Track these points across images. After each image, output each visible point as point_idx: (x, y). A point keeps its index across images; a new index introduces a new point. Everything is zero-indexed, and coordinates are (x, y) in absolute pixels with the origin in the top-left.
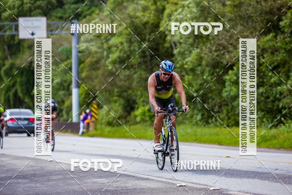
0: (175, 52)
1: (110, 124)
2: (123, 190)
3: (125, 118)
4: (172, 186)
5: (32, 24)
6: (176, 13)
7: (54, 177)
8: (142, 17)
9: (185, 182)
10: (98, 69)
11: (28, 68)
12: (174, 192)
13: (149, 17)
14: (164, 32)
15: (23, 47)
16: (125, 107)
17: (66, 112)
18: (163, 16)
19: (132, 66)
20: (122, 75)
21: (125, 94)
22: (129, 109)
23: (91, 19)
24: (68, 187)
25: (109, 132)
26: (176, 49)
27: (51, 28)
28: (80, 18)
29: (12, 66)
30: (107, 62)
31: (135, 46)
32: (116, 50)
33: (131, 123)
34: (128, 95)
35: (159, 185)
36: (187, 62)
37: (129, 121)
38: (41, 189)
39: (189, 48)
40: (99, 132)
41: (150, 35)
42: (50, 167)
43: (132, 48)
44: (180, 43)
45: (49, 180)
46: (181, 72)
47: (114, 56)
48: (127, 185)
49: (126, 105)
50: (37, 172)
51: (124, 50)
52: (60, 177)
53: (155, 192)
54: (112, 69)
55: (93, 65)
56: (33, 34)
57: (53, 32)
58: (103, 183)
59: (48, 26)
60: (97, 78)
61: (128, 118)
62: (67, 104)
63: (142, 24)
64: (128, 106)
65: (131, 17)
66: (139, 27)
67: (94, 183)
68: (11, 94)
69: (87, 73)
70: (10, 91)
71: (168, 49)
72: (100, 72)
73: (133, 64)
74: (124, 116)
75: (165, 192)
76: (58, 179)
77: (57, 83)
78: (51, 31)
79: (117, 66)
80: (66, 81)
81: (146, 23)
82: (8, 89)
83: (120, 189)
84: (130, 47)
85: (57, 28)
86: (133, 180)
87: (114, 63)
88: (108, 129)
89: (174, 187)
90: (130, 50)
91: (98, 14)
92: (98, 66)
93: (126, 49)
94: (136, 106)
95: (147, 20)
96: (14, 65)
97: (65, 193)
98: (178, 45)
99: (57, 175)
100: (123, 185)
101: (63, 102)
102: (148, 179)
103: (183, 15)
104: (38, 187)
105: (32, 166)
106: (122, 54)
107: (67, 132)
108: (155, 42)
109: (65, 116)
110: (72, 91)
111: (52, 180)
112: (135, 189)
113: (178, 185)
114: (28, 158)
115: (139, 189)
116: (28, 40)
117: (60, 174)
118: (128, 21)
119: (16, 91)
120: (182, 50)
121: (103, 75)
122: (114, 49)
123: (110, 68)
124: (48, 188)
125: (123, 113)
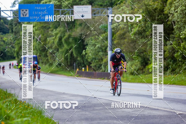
0: (174, 27)
1: (132, 74)
2: (142, 116)
3: (142, 69)
4: (174, 114)
5: (82, 10)
6: (175, 2)
7: (97, 108)
8: (153, 5)
9: (182, 111)
10: (125, 38)
11: (79, 38)
12: (175, 118)
13: (158, 5)
14: (168, 15)
15: (77, 24)
16: (142, 63)
17: (104, 66)
18: (166, 5)
19: (147, 36)
20: (140, 42)
21: (142, 55)
22: (144, 64)
23: (120, 6)
24: (107, 114)
25: (132, 79)
26: (175, 25)
27: (95, 12)
28: (113, 6)
29: (69, 36)
30: (130, 34)
31: (148, 24)
32: (136, 26)
33: (146, 73)
34: (144, 55)
35: (165, 113)
36: (182, 34)
37: (144, 72)
38: (89, 115)
39: (183, 24)
40: (125, 79)
41: (158, 16)
42: (94, 102)
43: (147, 25)
44: (178, 22)
45: (94, 110)
46: (178, 40)
47: (135, 30)
48: (145, 113)
49: (143, 61)
50: (86, 105)
51: (141, 26)
52: (101, 108)
53: (163, 118)
54: (133, 38)
55: (121, 36)
56: (83, 16)
57: (96, 15)
58: (129, 112)
59: (93, 11)
60: (124, 44)
61: (144, 70)
62: (104, 60)
63: (153, 10)
64: (144, 62)
65: (146, 5)
66: (151, 11)
67: (123, 112)
68: (69, 54)
69: (118, 41)
70: (68, 52)
71: (170, 25)
72: (126, 40)
73: (147, 35)
74: (141, 68)
75: (169, 118)
76: (99, 109)
77: (98, 47)
78: (95, 14)
79: (137, 36)
80: (104, 46)
81: (156, 9)
82: (67, 51)
83: (140, 116)
84: (145, 24)
85: (99, 12)
86: (148, 110)
87: (135, 34)
88: (131, 77)
89: (175, 114)
90: (145, 26)
91: (125, 3)
92: (125, 36)
93: (143, 25)
94: (149, 62)
95: (156, 7)
96: (71, 35)
97: (104, 118)
98: (176, 23)
99: (99, 106)
100: (142, 113)
101: (102, 59)
102: (158, 109)
103: (179, 3)
104: (86, 114)
105: (83, 101)
106: (140, 29)
107: (104, 79)
108: (161, 21)
109: (103, 69)
110: (108, 52)
111: (96, 110)
112: (150, 116)
113: (178, 113)
114: (80, 95)
115: (152, 116)
116: (80, 20)
117: (100, 106)
118: (144, 8)
119: (72, 52)
120: (179, 26)
121: (128, 42)
122: (135, 26)
123: (132, 37)
124: (93, 115)
125: (140, 67)
